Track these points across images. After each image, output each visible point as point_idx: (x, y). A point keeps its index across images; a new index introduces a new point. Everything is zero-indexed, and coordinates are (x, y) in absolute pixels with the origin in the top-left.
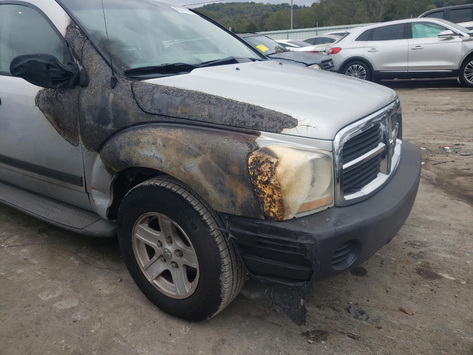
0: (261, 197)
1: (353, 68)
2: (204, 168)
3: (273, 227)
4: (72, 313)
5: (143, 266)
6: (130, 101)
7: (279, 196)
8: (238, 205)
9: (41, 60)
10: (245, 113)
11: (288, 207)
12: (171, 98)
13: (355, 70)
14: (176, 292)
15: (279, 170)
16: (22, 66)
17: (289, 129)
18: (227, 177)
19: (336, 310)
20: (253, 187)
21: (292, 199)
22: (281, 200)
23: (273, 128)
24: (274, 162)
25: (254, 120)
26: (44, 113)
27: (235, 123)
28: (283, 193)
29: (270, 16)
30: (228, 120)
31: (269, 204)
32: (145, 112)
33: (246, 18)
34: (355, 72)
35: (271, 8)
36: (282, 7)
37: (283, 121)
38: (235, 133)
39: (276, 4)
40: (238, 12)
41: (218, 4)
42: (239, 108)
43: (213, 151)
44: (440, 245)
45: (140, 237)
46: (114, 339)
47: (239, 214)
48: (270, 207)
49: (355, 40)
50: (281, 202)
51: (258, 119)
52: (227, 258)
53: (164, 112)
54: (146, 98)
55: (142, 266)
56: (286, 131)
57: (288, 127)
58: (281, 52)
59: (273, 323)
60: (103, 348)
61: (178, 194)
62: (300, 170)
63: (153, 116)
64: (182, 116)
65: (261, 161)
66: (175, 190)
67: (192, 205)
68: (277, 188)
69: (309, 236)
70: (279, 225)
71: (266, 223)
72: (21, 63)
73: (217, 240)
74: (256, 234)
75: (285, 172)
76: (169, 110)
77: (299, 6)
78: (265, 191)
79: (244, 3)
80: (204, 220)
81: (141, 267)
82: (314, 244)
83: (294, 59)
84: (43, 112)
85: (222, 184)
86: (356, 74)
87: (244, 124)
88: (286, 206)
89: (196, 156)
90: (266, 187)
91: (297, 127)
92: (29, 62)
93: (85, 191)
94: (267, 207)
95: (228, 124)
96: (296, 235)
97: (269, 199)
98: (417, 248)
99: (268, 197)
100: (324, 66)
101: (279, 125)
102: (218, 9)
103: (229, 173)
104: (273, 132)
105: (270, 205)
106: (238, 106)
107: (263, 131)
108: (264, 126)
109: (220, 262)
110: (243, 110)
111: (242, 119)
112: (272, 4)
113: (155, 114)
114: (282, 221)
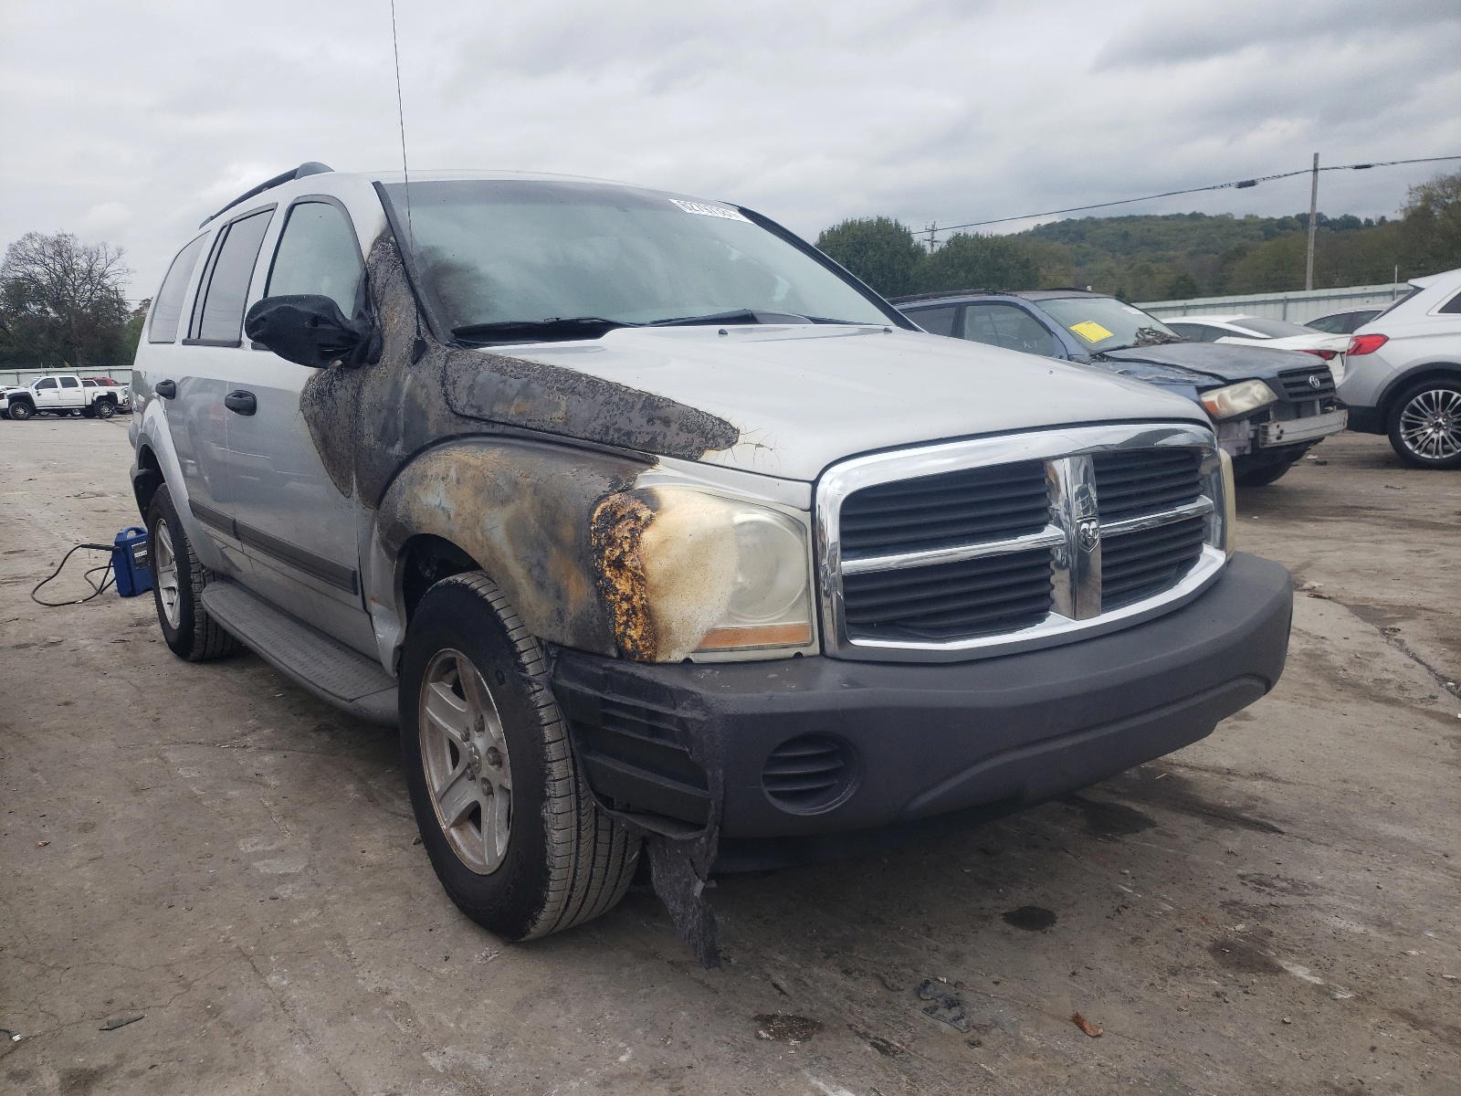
0: (610, 601)
1: (1428, 399)
2: (516, 530)
3: (633, 675)
4: (279, 883)
5: (437, 789)
6: (436, 389)
7: (641, 599)
8: (569, 619)
9: (302, 308)
10: (635, 415)
11: (668, 630)
12: (505, 382)
13: (1437, 407)
14: (482, 858)
15: (648, 537)
16: (263, 319)
17: (716, 452)
18: (554, 550)
19: (886, 987)
20: (597, 575)
21: (679, 611)
22: (648, 607)
23: (685, 447)
24: (643, 518)
25: (650, 429)
26: (309, 426)
27: (612, 435)
28: (653, 591)
29: (1248, 253)
30: (599, 428)
31: (625, 618)
32: (455, 413)
33: (1170, 260)
34: (1438, 412)
35: (1260, 229)
36: (1299, 224)
37: (708, 434)
38: (605, 458)
39: (1278, 216)
40: (1146, 245)
41: (1081, 222)
42: (627, 402)
43: (536, 490)
44: (1357, 898)
45: (434, 715)
46: (327, 943)
47: (569, 641)
48: (626, 624)
49: (1440, 312)
50: (648, 612)
51: (658, 427)
52: (563, 763)
53: (486, 413)
54: (464, 381)
55: (433, 789)
56: (710, 456)
57: (716, 447)
58: (1155, 343)
59: (701, 982)
60: (294, 955)
61: (486, 600)
62: (705, 545)
63: (467, 421)
64: (515, 420)
65: (619, 515)
66: (484, 593)
67: (505, 627)
68: (639, 578)
69: (698, 702)
70: (644, 672)
71: (620, 667)
72: (263, 314)
73: (541, 714)
74: (598, 694)
75: (663, 542)
76: (496, 409)
77: (1363, 221)
78: (617, 586)
79: (1165, 218)
80: (522, 663)
81: (431, 793)
82: (706, 721)
83: (1186, 362)
84: (308, 422)
85: (542, 568)
86: (1440, 420)
87: (629, 438)
88: (662, 625)
89: (504, 502)
90: (621, 575)
91: (734, 447)
92: (278, 311)
93: (361, 607)
94: (621, 624)
95: (597, 437)
96: (674, 696)
97: (625, 606)
98: (1269, 894)
99: (622, 599)
100: (1286, 385)
101: (697, 441)
102: (1081, 236)
103: (557, 541)
104: (683, 458)
105: (628, 621)
106: (626, 397)
107: (663, 454)
108: (666, 444)
109: (544, 770)
110: (633, 407)
111: (626, 427)
112: (1263, 215)
113: (471, 418)
114: (651, 663)
